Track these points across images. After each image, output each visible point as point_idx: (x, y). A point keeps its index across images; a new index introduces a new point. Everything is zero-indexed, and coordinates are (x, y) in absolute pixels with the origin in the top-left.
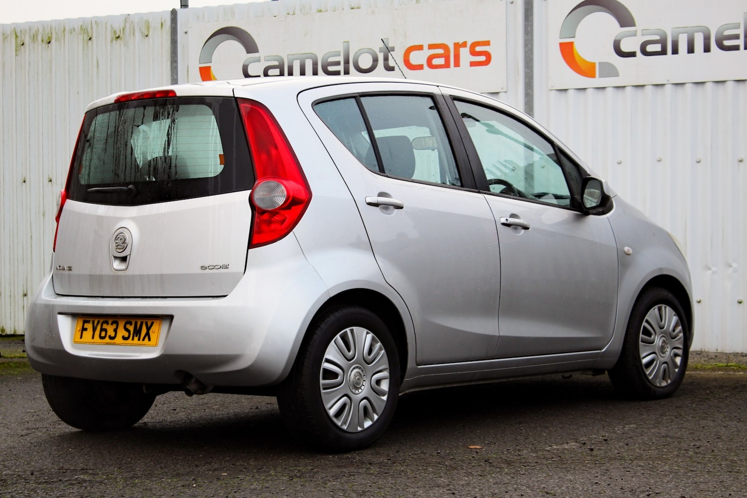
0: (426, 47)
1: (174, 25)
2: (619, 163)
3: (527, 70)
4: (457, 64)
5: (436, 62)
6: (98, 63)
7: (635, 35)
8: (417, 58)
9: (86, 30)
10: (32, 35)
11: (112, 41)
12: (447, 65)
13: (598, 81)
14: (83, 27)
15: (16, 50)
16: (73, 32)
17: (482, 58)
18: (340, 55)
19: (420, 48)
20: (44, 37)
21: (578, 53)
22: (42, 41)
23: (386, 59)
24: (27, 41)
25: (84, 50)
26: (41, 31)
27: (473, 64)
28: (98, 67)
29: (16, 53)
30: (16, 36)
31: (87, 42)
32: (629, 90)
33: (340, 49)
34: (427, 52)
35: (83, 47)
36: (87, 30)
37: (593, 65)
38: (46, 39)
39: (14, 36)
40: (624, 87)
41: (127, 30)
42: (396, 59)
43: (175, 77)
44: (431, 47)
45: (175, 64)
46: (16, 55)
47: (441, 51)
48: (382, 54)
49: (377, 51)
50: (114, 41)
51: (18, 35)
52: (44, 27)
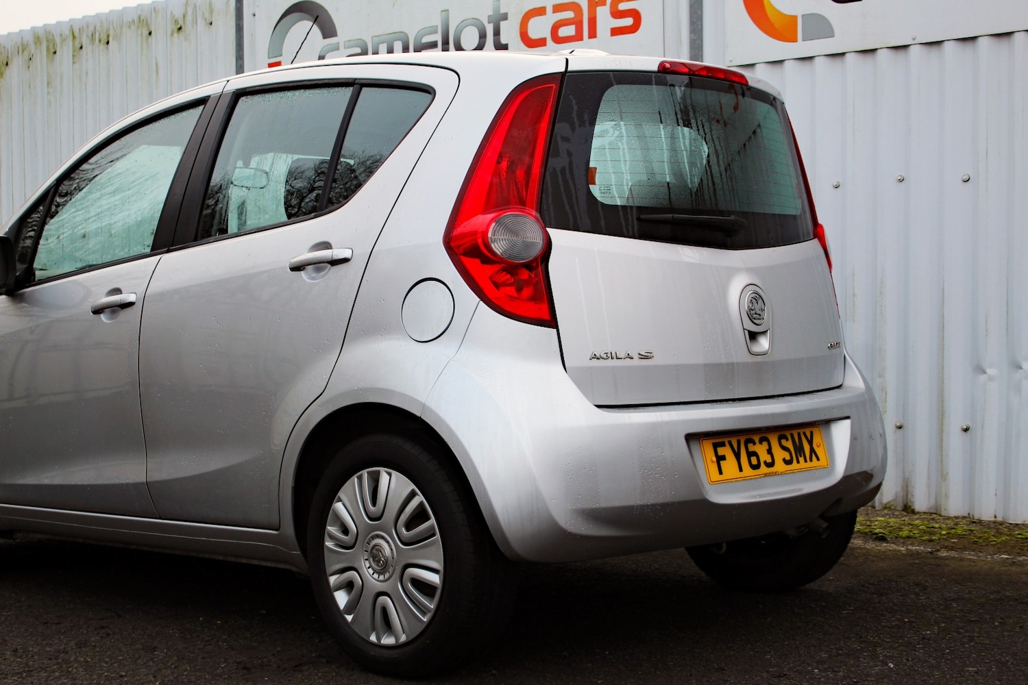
0: (549, 10)
1: (239, 5)
3: (692, 35)
4: (593, 34)
5: (564, 32)
6: (157, 66)
8: (540, 28)
9: (145, 21)
10: (90, 35)
11: (172, 35)
12: (578, 37)
13: (802, 47)
14: (142, 18)
15: (73, 56)
16: (132, 26)
17: (628, 22)
18: (437, 32)
19: (540, 11)
20: (102, 35)
21: (769, 2)
22: (100, 41)
23: (497, 33)
24: (85, 41)
25: (142, 49)
26: (98, 28)
27: (616, 32)
28: (157, 73)
29: (73, 59)
30: (74, 37)
31: (147, 39)
32: (850, 59)
33: (437, 22)
34: (551, 18)
35: (142, 45)
36: (147, 21)
37: (795, 18)
38: (104, 40)
39: (71, 37)
40: (843, 54)
41: (189, 18)
42: (509, 32)
44: (558, 8)
45: (240, 62)
46: (74, 63)
47: (569, 15)
48: (492, 25)
49: (486, 22)
50: (176, 35)
51: (76, 34)
52: (102, 22)
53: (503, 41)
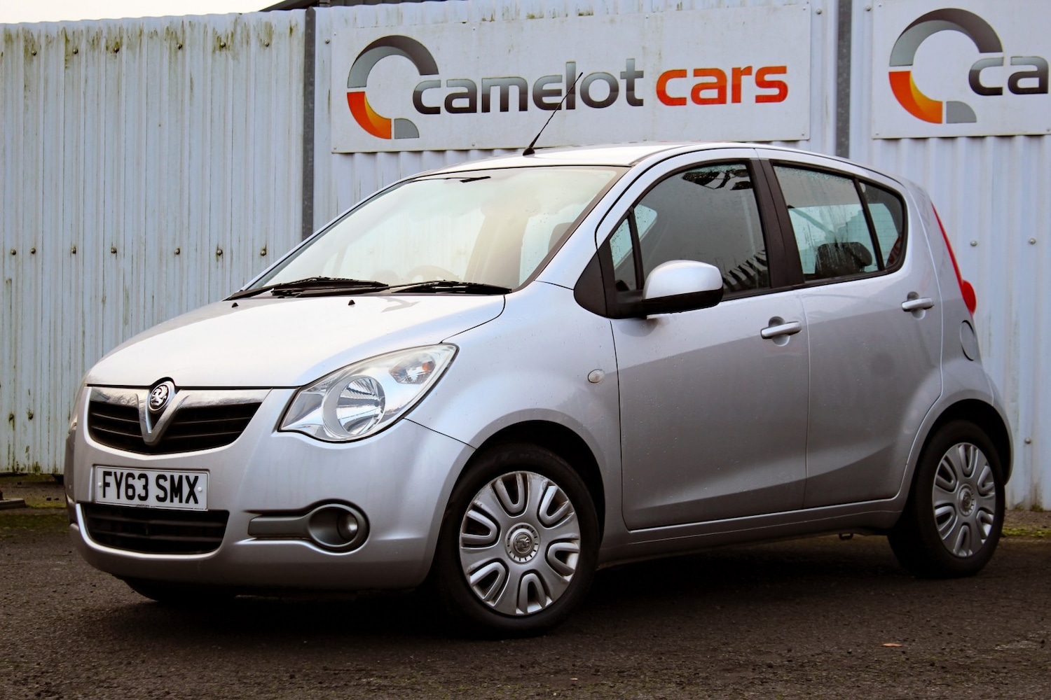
0: (690, 73)
1: (310, 31)
2: (974, 245)
3: (840, 109)
4: (737, 98)
5: (704, 94)
6: (191, 82)
7: (1001, 64)
8: (676, 88)
9: (174, 33)
10: (91, 41)
11: (214, 51)
12: (721, 100)
13: (945, 129)
14: (171, 30)
15: (66, 60)
16: (154, 37)
17: (775, 91)
18: (561, 81)
19: (681, 74)
20: (110, 43)
21: (916, 88)
22: (107, 48)
23: (630, 88)
24: (83, 47)
25: (170, 62)
26: (105, 34)
27: (760, 99)
28: (192, 89)
29: (66, 64)
30: (67, 41)
31: (176, 52)
32: (990, 142)
33: (563, 72)
34: (691, 81)
35: (170, 58)
36: (176, 34)
37: (939, 104)
38: (112, 46)
39: (64, 40)
40: (983, 137)
41: (238, 37)
42: (644, 89)
43: (311, 105)
44: (698, 73)
45: (311, 88)
46: (66, 67)
47: (713, 80)
48: (625, 81)
49: (618, 78)
50: (217, 52)
51: (69, 38)
52: (109, 28)
53: (638, 96)
